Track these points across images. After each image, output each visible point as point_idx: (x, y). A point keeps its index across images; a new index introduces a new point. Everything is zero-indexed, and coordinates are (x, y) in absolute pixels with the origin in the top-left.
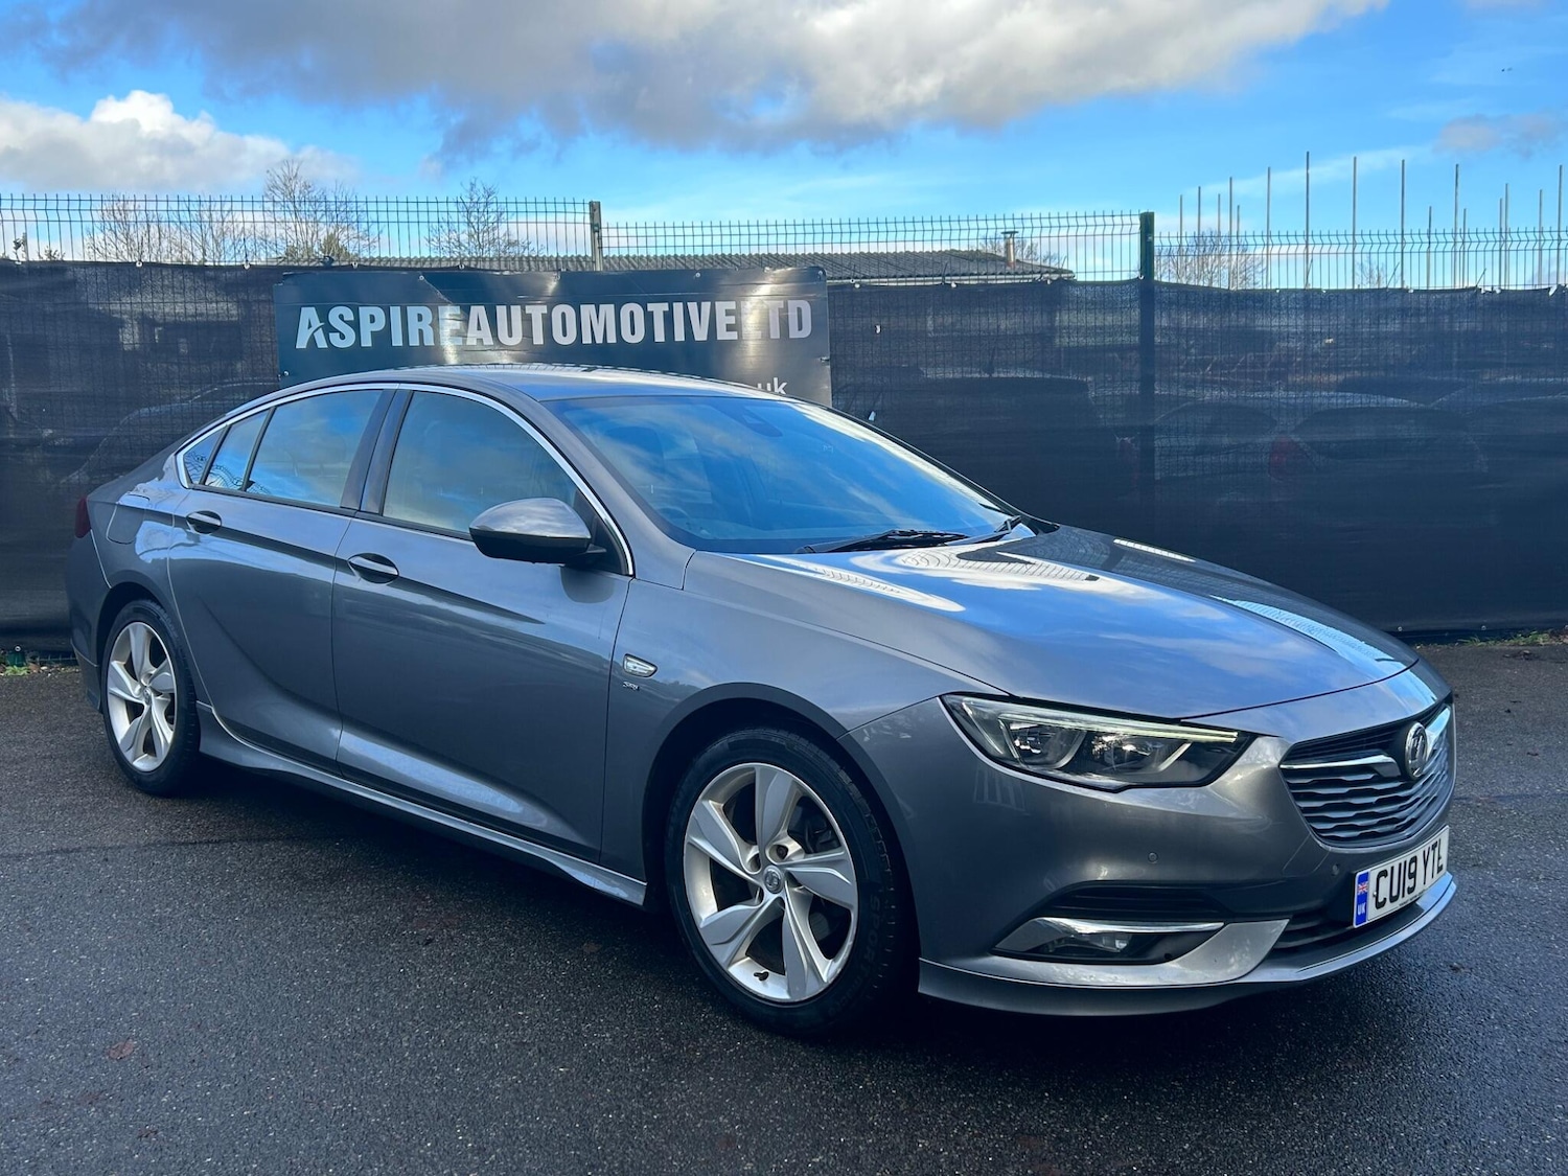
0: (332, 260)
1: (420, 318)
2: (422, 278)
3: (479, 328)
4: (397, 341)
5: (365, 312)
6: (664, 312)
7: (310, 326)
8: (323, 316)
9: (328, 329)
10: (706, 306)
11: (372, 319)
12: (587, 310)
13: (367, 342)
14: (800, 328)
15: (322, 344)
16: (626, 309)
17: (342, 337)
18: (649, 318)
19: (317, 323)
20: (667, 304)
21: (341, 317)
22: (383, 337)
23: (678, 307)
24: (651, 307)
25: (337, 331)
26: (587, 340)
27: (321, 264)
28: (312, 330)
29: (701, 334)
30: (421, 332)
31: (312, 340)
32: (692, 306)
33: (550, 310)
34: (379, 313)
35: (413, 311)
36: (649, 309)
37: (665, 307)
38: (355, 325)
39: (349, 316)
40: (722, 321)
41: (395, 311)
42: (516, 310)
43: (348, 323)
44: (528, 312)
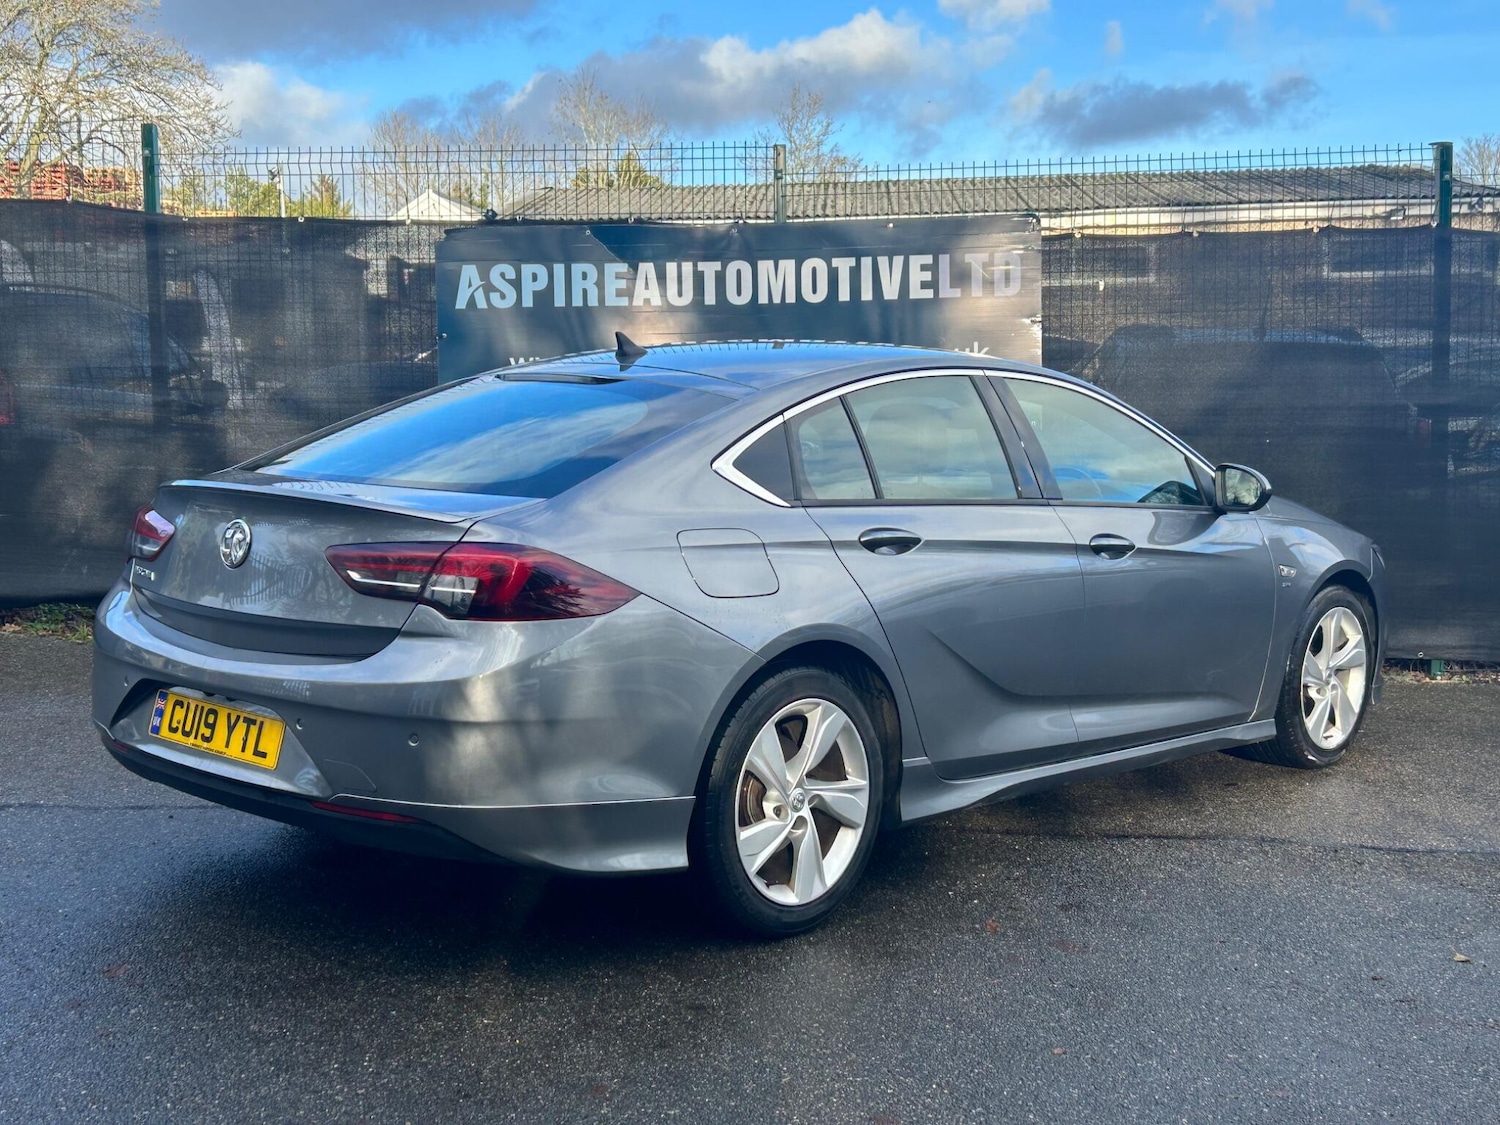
0: (495, 214)
1: (585, 276)
2: (588, 231)
3: (647, 287)
4: (560, 301)
5: (528, 269)
6: (850, 268)
7: (470, 285)
8: (484, 275)
9: (489, 288)
10: (899, 260)
11: (535, 278)
12: (765, 266)
13: (528, 302)
14: (1007, 285)
15: (482, 304)
16: (808, 265)
17: (503, 296)
18: (833, 274)
19: (477, 282)
20: (854, 259)
21: (503, 275)
22: (544, 297)
23: (867, 262)
24: (836, 262)
25: (497, 290)
26: (763, 299)
27: (484, 219)
28: (472, 289)
29: (891, 292)
30: (585, 292)
31: (472, 300)
32: (883, 261)
33: (724, 267)
34: (541, 270)
35: (577, 268)
36: (834, 265)
37: (852, 261)
38: (517, 284)
39: (511, 274)
40: (917, 276)
41: (559, 269)
42: (687, 267)
43: (510, 281)
44: (700, 269)
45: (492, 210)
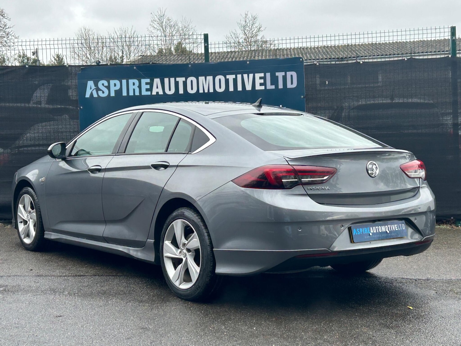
0: (100, 62)
1: (134, 84)
2: (135, 68)
3: (157, 88)
4: (125, 94)
5: (112, 82)
6: (233, 79)
7: (91, 88)
8: (96, 84)
9: (98, 89)
10: (251, 76)
11: (115, 85)
12: (202, 79)
13: (113, 94)
14: (292, 83)
15: (95, 96)
16: (217, 78)
17: (103, 92)
18: (227, 81)
19: (93, 87)
21: (103, 84)
22: (119, 92)
23: (239, 76)
24: (228, 77)
25: (101, 90)
26: (201, 91)
27: (96, 64)
28: (92, 90)
29: (249, 87)
30: (134, 90)
31: (92, 94)
32: (245, 76)
33: (186, 79)
34: (117, 82)
35: (131, 81)
36: (227, 78)
37: (234, 76)
38: (108, 87)
39: (106, 84)
40: (258, 81)
41: (124, 82)
42: (172, 80)
43: (105, 87)
44: (177, 80)
45: (98, 61)
